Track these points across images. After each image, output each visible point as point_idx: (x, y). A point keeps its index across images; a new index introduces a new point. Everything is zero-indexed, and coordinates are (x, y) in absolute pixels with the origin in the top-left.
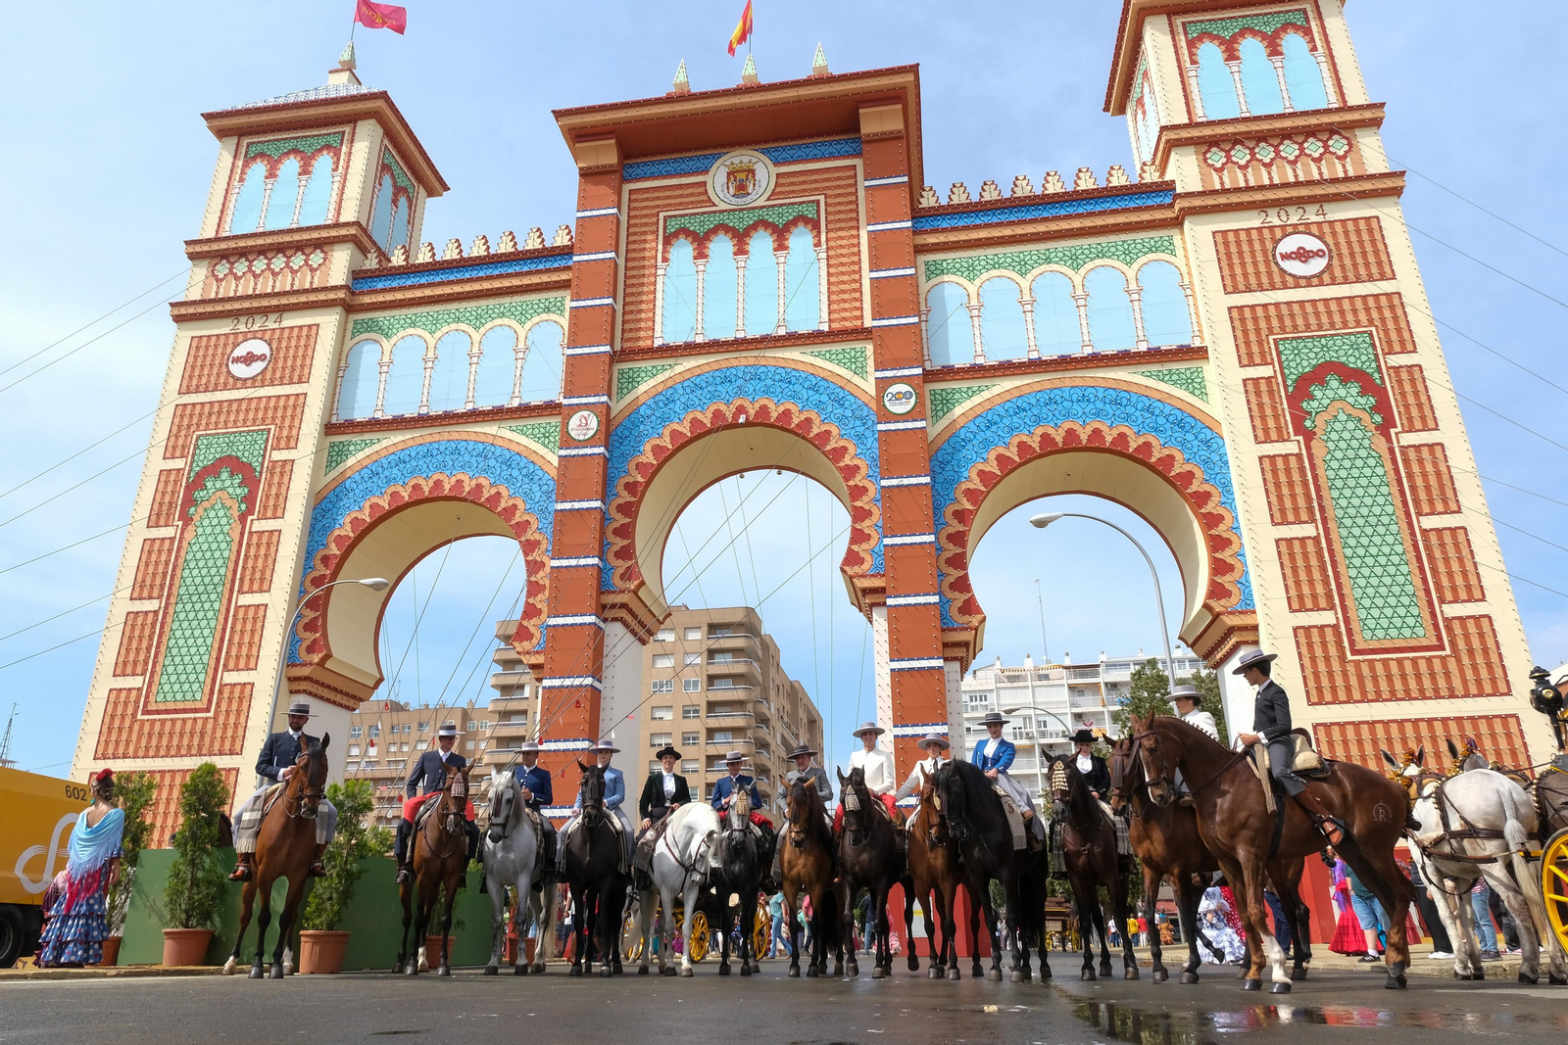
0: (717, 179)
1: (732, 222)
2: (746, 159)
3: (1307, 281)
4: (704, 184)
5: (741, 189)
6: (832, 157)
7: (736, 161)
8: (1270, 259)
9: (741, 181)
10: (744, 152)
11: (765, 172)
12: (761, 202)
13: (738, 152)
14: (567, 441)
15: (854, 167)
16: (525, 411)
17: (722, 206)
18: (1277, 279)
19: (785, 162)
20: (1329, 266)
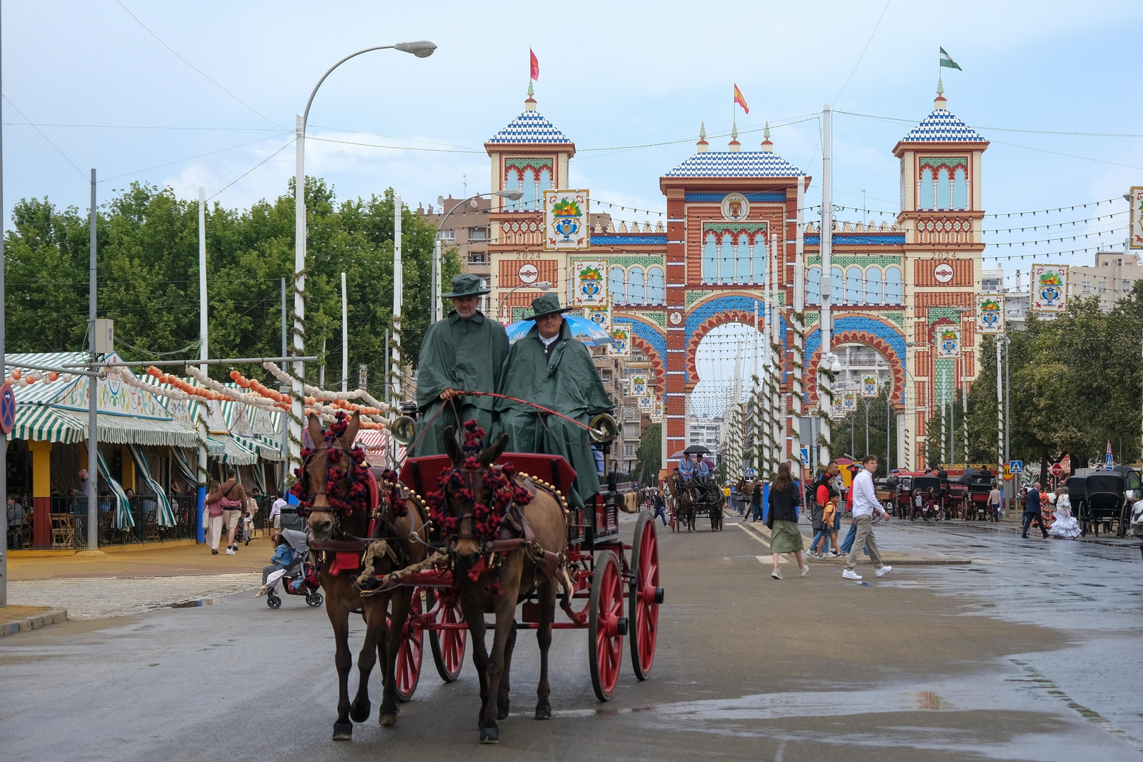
0: (725, 207)
1: (731, 227)
2: (737, 198)
3: (944, 284)
4: (720, 208)
5: (735, 214)
6: (773, 202)
7: (733, 198)
8: (932, 273)
9: (735, 208)
10: (737, 194)
11: (746, 207)
12: (743, 220)
13: (734, 194)
14: (670, 324)
15: (782, 208)
16: (649, 307)
17: (727, 220)
18: (933, 283)
19: (755, 202)
20: (952, 279)
